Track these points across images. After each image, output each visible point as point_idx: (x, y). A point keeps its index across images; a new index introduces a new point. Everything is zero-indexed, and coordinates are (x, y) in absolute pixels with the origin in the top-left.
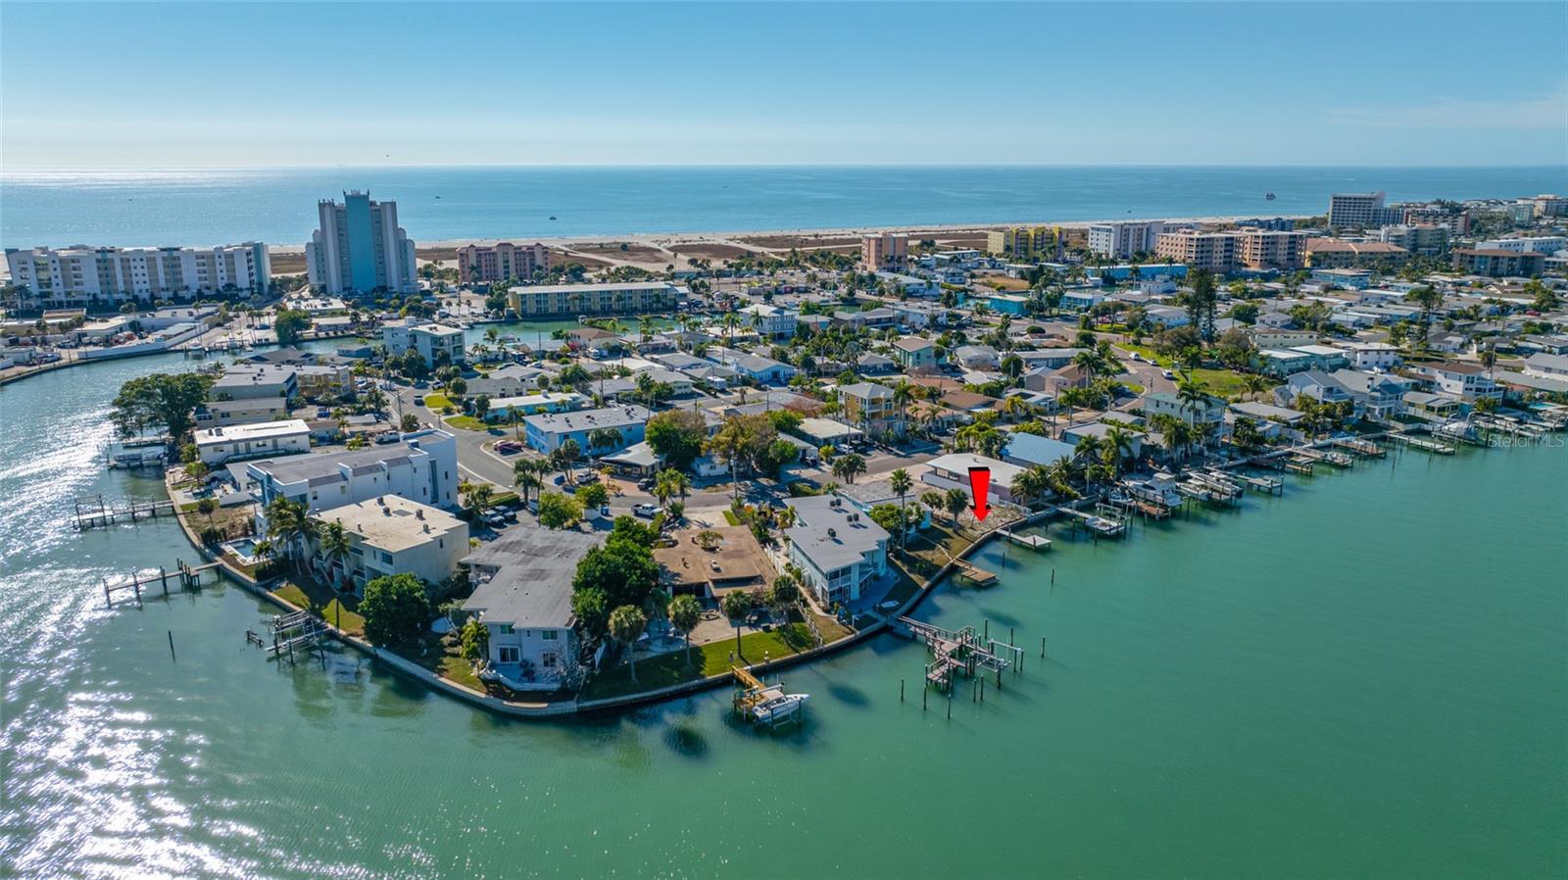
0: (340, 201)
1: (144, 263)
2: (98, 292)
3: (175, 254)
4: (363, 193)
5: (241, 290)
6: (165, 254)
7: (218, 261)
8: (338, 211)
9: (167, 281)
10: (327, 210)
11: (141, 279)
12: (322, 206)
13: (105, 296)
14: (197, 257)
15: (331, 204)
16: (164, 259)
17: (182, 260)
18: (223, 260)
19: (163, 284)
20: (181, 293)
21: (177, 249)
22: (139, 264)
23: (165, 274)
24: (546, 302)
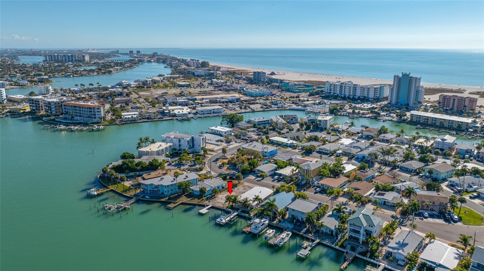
0: (401, 75)
1: (349, 88)
2: (339, 93)
3: (356, 86)
4: (408, 73)
5: (370, 98)
6: (354, 86)
7: (366, 89)
8: (399, 78)
9: (353, 93)
10: (396, 78)
11: (347, 92)
12: (395, 76)
13: (340, 95)
14: (361, 88)
15: (398, 76)
16: (353, 87)
17: (357, 88)
18: (367, 89)
19: (351, 94)
20: (355, 97)
21: (357, 85)
22: (347, 88)
23: (353, 91)
24: (420, 118)
